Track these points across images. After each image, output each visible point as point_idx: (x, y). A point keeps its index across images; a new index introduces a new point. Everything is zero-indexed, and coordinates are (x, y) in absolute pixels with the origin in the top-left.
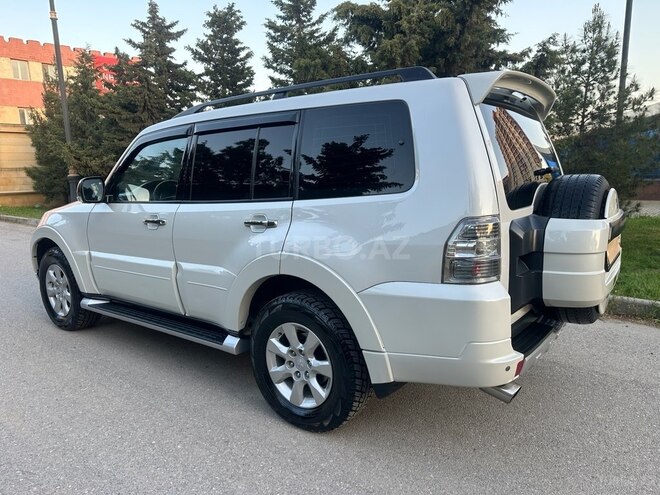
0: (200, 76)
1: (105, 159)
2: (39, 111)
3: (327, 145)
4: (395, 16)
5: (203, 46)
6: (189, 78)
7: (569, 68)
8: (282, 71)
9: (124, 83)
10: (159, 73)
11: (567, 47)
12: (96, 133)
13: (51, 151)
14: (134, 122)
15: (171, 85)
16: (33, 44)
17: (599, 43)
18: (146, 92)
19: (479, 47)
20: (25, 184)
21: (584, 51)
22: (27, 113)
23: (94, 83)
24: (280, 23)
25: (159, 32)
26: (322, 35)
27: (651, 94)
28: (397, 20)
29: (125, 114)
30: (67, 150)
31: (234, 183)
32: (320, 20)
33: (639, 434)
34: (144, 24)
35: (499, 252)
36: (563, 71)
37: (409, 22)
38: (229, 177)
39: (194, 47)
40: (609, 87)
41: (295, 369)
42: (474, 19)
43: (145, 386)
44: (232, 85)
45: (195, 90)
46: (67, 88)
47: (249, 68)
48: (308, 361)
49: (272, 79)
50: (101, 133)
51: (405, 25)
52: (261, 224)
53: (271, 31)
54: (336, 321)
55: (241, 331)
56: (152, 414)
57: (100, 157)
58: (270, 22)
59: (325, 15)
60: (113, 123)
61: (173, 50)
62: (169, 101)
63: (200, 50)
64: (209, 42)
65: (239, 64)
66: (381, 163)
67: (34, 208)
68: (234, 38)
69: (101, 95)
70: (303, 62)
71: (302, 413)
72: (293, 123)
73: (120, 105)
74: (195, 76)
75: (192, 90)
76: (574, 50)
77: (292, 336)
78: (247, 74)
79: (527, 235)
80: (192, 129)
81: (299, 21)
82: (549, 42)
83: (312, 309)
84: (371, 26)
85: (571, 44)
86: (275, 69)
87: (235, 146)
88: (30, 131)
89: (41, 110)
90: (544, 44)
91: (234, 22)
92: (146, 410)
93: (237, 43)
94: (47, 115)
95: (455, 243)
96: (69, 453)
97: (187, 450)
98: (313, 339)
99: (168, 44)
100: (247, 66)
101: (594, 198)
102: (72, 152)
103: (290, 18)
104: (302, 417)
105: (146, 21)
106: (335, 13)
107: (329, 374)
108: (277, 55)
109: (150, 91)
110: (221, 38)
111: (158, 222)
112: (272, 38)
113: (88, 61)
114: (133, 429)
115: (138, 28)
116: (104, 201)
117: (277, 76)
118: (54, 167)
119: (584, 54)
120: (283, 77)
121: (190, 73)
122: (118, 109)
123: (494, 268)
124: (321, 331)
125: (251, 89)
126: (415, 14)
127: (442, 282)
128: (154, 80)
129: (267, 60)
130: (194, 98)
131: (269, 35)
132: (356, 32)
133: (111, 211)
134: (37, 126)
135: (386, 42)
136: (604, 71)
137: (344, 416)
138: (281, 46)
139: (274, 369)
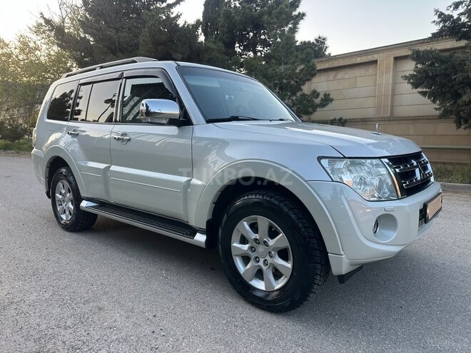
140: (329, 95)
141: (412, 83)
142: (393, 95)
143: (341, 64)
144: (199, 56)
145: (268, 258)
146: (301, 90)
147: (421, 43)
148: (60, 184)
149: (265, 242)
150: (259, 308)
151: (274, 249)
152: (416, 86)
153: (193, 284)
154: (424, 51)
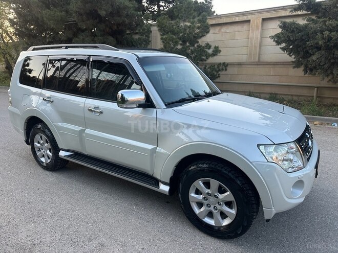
140: (218, 47)
141: (276, 41)
142: (260, 46)
143: (225, 22)
144: (118, 12)
145: (217, 205)
146: (198, 42)
147: (281, 9)
148: (38, 137)
149: (215, 196)
150: (210, 235)
151: (222, 201)
152: (278, 43)
153: (159, 217)
154: (289, 23)
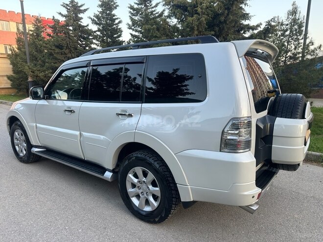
0: (95, 32)
1: (47, 72)
2: (14, 47)
3: (159, 73)
4: (194, 6)
5: (97, 17)
6: (90, 32)
7: (280, 33)
8: (136, 31)
9: (57, 34)
10: (75, 30)
11: (279, 23)
12: (42, 59)
13: (20, 68)
14: (62, 54)
15: (81, 36)
16: (11, 13)
17: (295, 21)
18: (68, 39)
19: (236, 22)
20: (7, 84)
21: (287, 25)
22: (8, 47)
23: (42, 34)
24: (136, 6)
25: (75, 9)
26: (157, 13)
27: (320, 47)
28: (195, 8)
29: (57, 50)
30: (27, 68)
31: (111, 89)
32: (156, 6)
33: (317, 226)
34: (67, 5)
35: (251, 136)
36: (277, 35)
37: (202, 9)
38: (109, 86)
39: (93, 18)
40: (299, 44)
41: (141, 191)
42: (234, 8)
43: (63, 195)
44: (111, 37)
45: (93, 39)
46: (29, 36)
47: (120, 29)
48: (148, 187)
49: (131, 34)
50: (45, 59)
51: (199, 10)
52: (125, 115)
53: (131, 11)
54: (163, 167)
55: (113, 170)
56: (67, 211)
57: (44, 71)
58: (131, 6)
59: (159, 3)
60: (51, 54)
61: (82, 18)
62: (79, 44)
63: (95, 19)
64: (100, 15)
65: (115, 26)
66: (186, 83)
67: (11, 95)
68: (113, 13)
69: (45, 39)
70: (147, 27)
71: (144, 213)
72: (143, 63)
73: (55, 45)
74: (92, 32)
75: (91, 39)
76: (282, 24)
77: (140, 174)
78: (119, 31)
79: (265, 127)
80: (90, 63)
81: (146, 6)
82: (271, 21)
83: (151, 161)
84: (182, 9)
85: (281, 21)
86: (133, 30)
87: (112, 71)
88: (9, 57)
89: (15, 46)
90: (269, 22)
91: (113, 5)
92: (64, 209)
93: (114, 16)
94: (18, 49)
95: (228, 131)
96: (22, 233)
97: (84, 232)
98: (151, 176)
99: (79, 15)
100: (119, 27)
101: (300, 108)
102: (30, 69)
103: (141, 4)
104: (144, 216)
105: (68, 3)
106: (164, 2)
107: (159, 194)
108: (134, 23)
109: (70, 39)
110: (106, 13)
111: (71, 111)
112: (132, 14)
113: (39, 22)
114: (56, 220)
115: (64, 6)
116: (44, 98)
117: (134, 33)
118: (21, 75)
119: (287, 27)
120: (137, 34)
121: (90, 30)
122: (54, 48)
123: (248, 144)
124: (155, 172)
125: (121, 39)
126: (205, 5)
127: (220, 151)
128: (72, 33)
129: (129, 25)
130: (92, 43)
131: (130, 12)
132: (174, 12)
133: (47, 104)
134: (13, 55)
135: (190, 19)
136: (297, 35)
137: (166, 217)
138: (136, 18)
139: (130, 190)
